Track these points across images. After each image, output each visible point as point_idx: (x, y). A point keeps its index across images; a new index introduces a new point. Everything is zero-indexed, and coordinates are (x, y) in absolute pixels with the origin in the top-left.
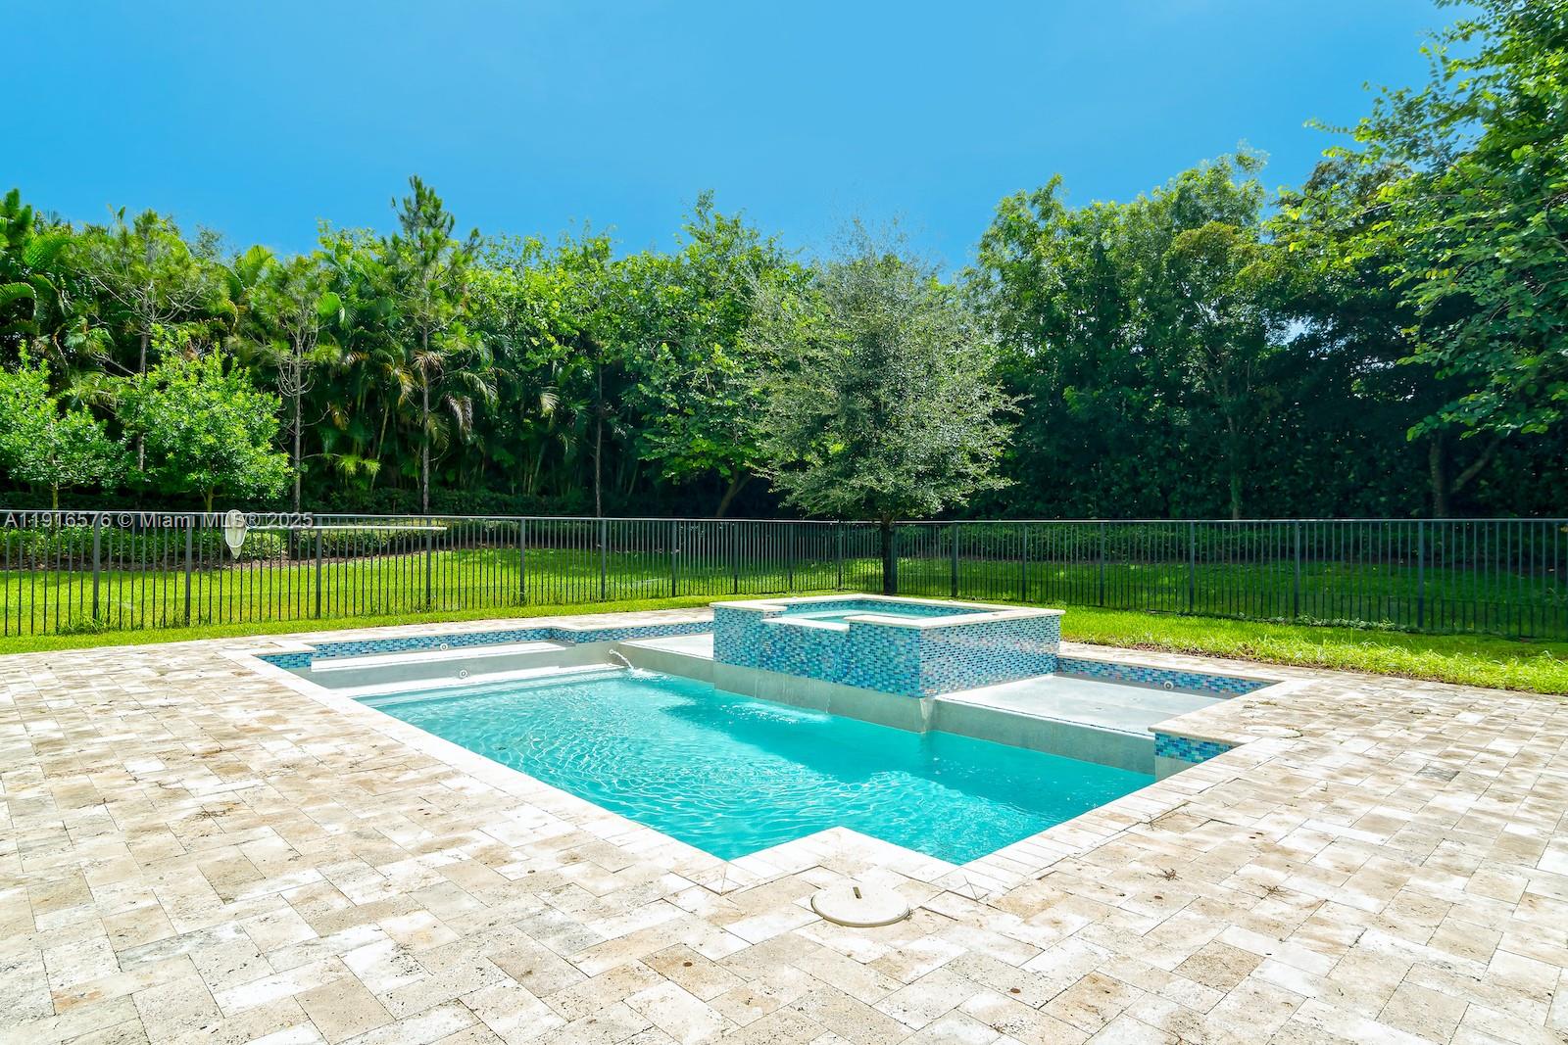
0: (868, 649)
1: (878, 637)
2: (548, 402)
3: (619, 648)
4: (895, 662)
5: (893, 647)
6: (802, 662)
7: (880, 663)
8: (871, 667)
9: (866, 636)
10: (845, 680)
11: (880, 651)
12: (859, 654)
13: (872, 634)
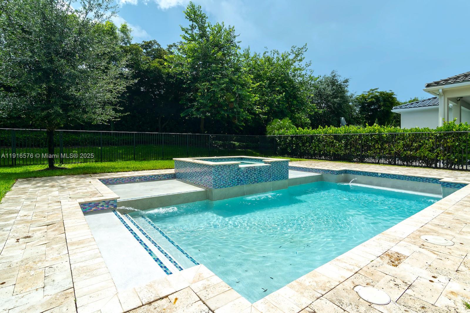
0: (276, 169)
1: (278, 165)
4: (283, 171)
5: (282, 167)
6: (255, 178)
7: (279, 172)
8: (277, 174)
9: (275, 165)
10: (269, 180)
11: (279, 169)
12: (273, 171)
13: (277, 164)
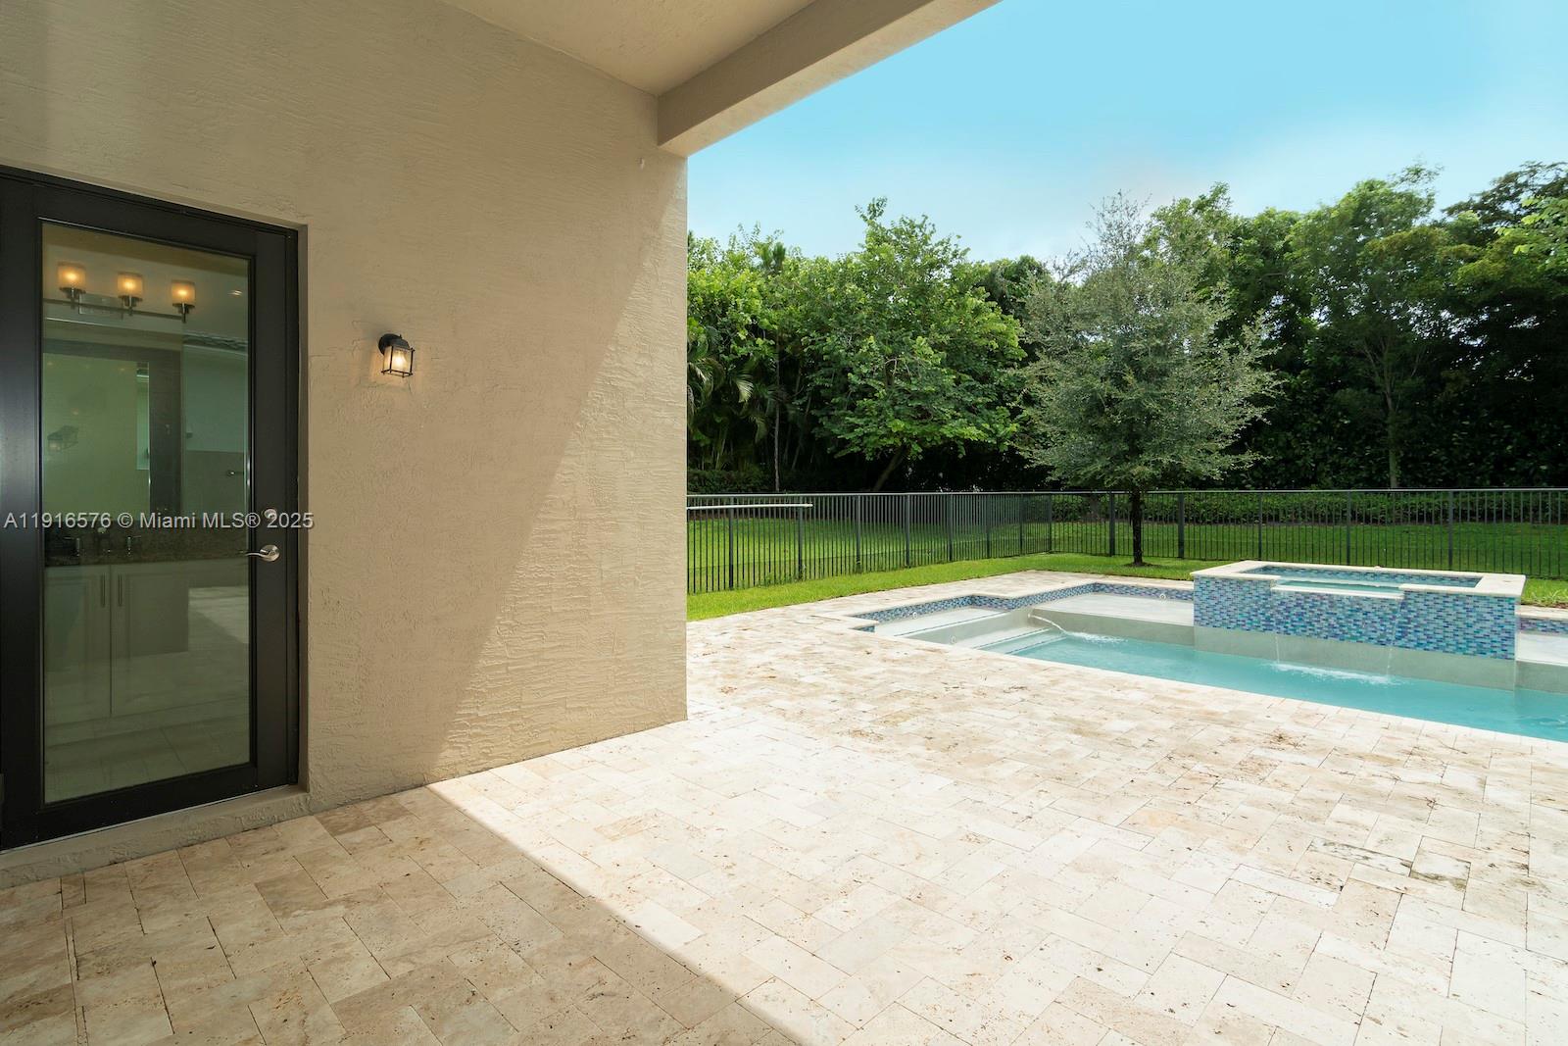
0: (1434, 616)
2: (745, 390)
3: (1036, 612)
4: (1476, 627)
5: (1473, 614)
6: (1331, 627)
7: (1452, 628)
8: (1438, 631)
10: (1398, 643)
11: (1453, 618)
12: (1420, 619)
